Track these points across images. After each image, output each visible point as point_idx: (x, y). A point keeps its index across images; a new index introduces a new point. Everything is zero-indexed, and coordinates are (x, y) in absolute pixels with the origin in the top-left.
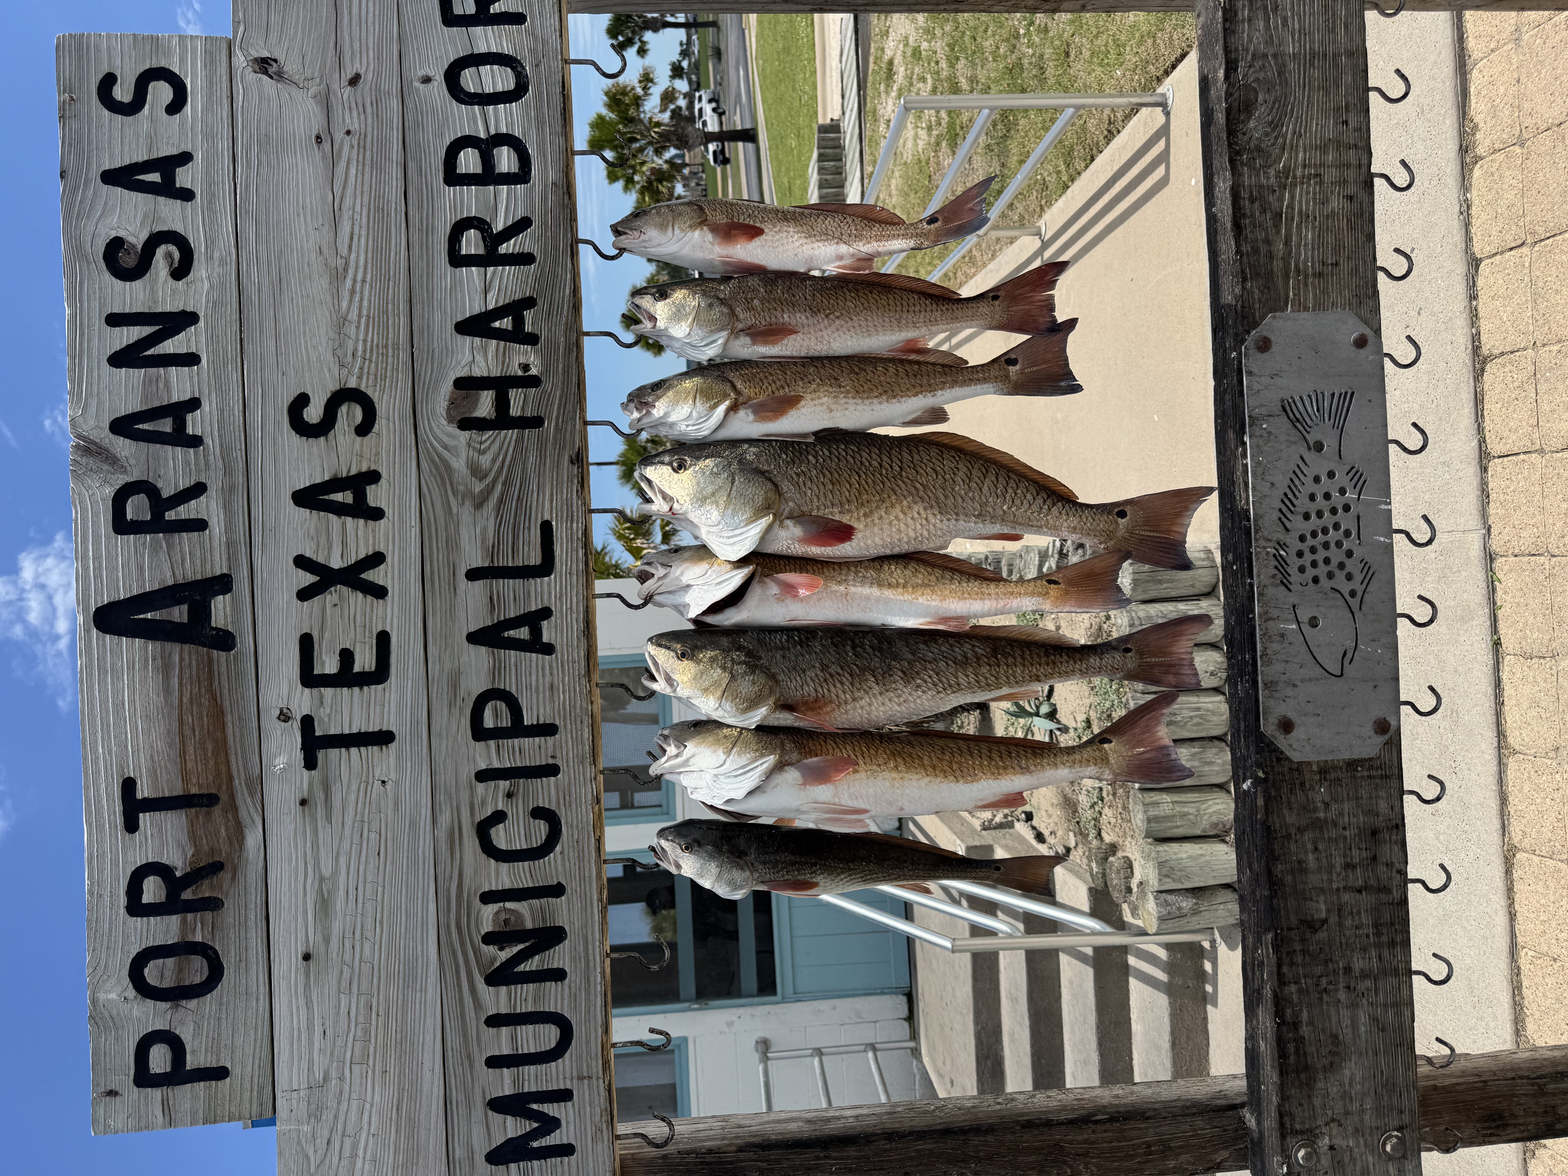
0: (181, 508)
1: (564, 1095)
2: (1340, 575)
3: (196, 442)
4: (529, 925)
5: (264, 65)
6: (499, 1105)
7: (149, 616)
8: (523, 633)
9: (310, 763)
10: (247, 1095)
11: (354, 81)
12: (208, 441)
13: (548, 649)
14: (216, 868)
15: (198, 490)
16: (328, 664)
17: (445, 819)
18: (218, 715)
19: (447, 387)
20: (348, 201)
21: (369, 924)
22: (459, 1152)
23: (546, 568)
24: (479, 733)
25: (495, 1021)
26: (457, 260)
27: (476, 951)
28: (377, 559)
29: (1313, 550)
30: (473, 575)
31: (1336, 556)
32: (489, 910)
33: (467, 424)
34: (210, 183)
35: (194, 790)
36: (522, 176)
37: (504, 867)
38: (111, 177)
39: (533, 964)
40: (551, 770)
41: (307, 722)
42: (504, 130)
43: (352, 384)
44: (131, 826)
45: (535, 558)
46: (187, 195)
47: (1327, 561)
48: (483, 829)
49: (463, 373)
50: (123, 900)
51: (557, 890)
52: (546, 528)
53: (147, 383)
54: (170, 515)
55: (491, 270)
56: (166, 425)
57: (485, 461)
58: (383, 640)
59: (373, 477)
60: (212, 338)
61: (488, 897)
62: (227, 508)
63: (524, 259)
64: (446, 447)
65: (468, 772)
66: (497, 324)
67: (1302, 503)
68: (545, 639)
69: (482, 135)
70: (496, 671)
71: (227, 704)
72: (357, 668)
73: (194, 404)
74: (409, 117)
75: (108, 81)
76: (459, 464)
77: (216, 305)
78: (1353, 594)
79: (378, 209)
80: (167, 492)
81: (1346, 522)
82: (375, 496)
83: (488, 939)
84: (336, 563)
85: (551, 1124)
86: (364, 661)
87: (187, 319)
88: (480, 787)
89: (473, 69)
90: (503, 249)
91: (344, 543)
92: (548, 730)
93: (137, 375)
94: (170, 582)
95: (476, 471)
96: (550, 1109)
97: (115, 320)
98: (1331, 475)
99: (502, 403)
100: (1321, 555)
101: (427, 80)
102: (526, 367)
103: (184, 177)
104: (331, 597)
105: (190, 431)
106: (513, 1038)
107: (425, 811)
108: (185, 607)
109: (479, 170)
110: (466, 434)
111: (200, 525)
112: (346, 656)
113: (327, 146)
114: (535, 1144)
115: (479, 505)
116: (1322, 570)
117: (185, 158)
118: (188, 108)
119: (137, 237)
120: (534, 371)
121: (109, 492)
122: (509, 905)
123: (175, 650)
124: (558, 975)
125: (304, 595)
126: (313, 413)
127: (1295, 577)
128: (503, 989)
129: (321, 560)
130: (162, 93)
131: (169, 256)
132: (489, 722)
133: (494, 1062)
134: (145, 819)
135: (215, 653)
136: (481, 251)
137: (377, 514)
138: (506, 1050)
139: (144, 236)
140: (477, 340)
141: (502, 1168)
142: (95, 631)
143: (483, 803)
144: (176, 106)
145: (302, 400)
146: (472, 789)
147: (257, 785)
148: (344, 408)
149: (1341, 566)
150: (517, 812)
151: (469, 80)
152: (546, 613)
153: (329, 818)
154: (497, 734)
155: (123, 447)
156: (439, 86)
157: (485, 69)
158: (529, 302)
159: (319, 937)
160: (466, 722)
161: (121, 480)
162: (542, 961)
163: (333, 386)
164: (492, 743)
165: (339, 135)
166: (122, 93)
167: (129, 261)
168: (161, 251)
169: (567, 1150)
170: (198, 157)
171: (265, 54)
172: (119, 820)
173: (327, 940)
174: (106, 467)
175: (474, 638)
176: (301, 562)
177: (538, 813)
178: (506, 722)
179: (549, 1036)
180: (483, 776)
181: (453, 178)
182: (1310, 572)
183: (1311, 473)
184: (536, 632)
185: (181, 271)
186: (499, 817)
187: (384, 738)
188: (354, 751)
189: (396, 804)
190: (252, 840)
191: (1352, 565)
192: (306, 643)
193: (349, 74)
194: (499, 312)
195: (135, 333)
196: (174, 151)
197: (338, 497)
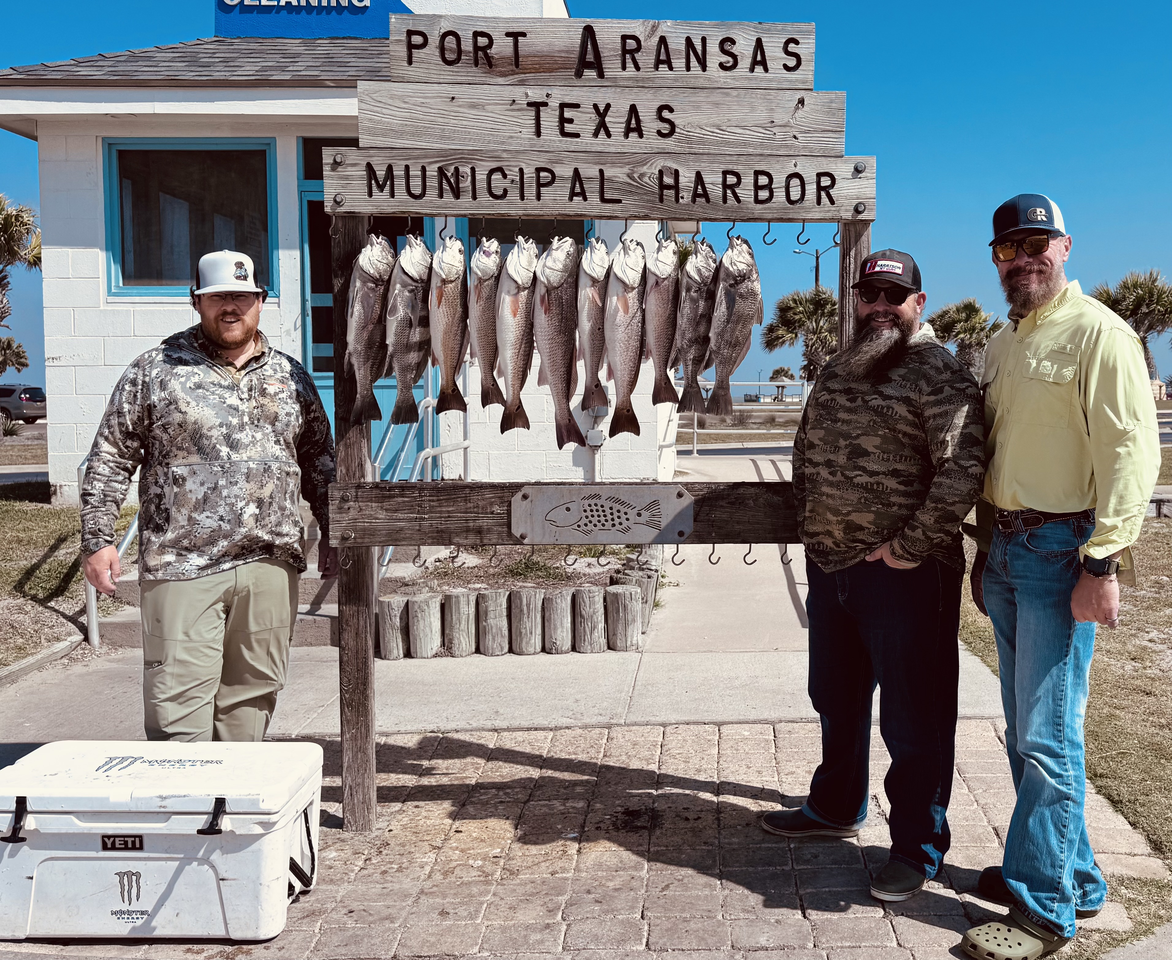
0: (630, 60)
1: (392, 195)
2: (587, 521)
3: (657, 68)
4: (461, 185)
5: (801, 102)
6: (390, 168)
7: (589, 46)
8: (578, 190)
9: (529, 104)
10: (401, 72)
11: (795, 137)
12: (657, 72)
13: (571, 199)
14: (490, 65)
15: (638, 68)
16: (568, 114)
17: (505, 155)
18: (551, 70)
19: (675, 166)
20: (748, 132)
21: (465, 123)
22: (372, 152)
23: (603, 200)
24: (538, 170)
25: (424, 169)
26: (725, 173)
27: (452, 164)
28: (609, 135)
29: (597, 511)
30: (601, 172)
31: (595, 520)
32: (469, 171)
33: (661, 172)
34: (756, 79)
35: (520, 59)
36: (757, 201)
37: (485, 177)
38: (759, 41)
39: (446, 186)
40: (522, 198)
41: (545, 104)
42: (775, 194)
43: (677, 130)
44: (508, 35)
45: (607, 196)
46: (752, 70)
47: (593, 516)
48: (500, 170)
49: (681, 174)
50: (479, 30)
51: (474, 198)
52: (619, 201)
53: (680, 51)
54: (628, 56)
55: (721, 186)
56: (663, 57)
57: (646, 179)
58: (577, 135)
59: (641, 136)
60: (696, 77)
61: (473, 170)
62: (629, 79)
63: (725, 199)
64: (652, 164)
65: (523, 166)
66: (699, 187)
67: (616, 506)
68: (575, 198)
69: (773, 186)
70: (563, 178)
71: (554, 74)
72: (566, 125)
73: (671, 68)
74: (781, 158)
75: (797, 42)
76: (645, 169)
77: (709, 79)
78: (579, 526)
79: (745, 144)
80: (637, 56)
81: (608, 525)
82: (633, 136)
83: (457, 169)
84: (607, 119)
85: (381, 188)
86: (568, 127)
87: (704, 67)
88: (517, 169)
89: (799, 183)
90: (729, 191)
91: (615, 123)
92: (539, 197)
93: (683, 48)
94: (602, 55)
95: (642, 176)
96: (387, 188)
97: (704, 40)
98: (627, 519)
99: (669, 187)
100: (595, 513)
101: (795, 166)
102: (682, 198)
103: (759, 69)
104: (594, 116)
105: (660, 66)
106: (417, 176)
107: (508, 148)
108: (592, 60)
109: (760, 184)
110: (657, 173)
111: (624, 68)
112: (571, 121)
113: (769, 125)
114: (373, 182)
115: (628, 176)
116: (589, 513)
117: (766, 70)
118: (785, 72)
119: (735, 50)
120: (681, 200)
121: (637, 34)
122: (469, 178)
123: (575, 56)
124: (441, 196)
125: (596, 106)
126: (666, 114)
127: (587, 502)
128: (436, 174)
129: (609, 113)
130: (792, 62)
131: (728, 62)
132: (543, 174)
133: (407, 167)
134: (510, 40)
135: (574, 70)
136: (728, 183)
137: (626, 136)
138: (411, 173)
139: (736, 53)
140: (693, 179)
141: (364, 169)
142: (584, 25)
143: (510, 170)
144: (786, 67)
145: (671, 110)
146: (516, 166)
147: (522, 83)
148: (667, 126)
149: (590, 522)
150: (506, 184)
151: (795, 182)
152: (585, 199)
153: (508, 110)
154: (538, 177)
155: (656, 40)
156: (792, 170)
157: (799, 188)
158: (708, 201)
159: (461, 103)
160: (543, 165)
161: (642, 39)
162: (447, 190)
163: (677, 122)
164: (534, 175)
165: (775, 130)
166: (792, 47)
167: (727, 46)
168: (730, 59)
169: (370, 194)
170: (767, 75)
171: (805, 103)
172: (511, 30)
173: (459, 106)
174: (647, 33)
175: (576, 170)
176: (608, 106)
177: (505, 191)
178: (542, 181)
179: (417, 191)
180: (521, 170)
181: (757, 173)
182: (588, 509)
183: (629, 511)
184: (577, 195)
185: (722, 66)
186: (505, 176)
187: (538, 133)
188: (534, 122)
189: (511, 137)
190: (501, 80)
191: (590, 526)
192: (577, 106)
193: (798, 136)
194: (704, 188)
195: (699, 48)
196: (769, 66)
197: (633, 121)
